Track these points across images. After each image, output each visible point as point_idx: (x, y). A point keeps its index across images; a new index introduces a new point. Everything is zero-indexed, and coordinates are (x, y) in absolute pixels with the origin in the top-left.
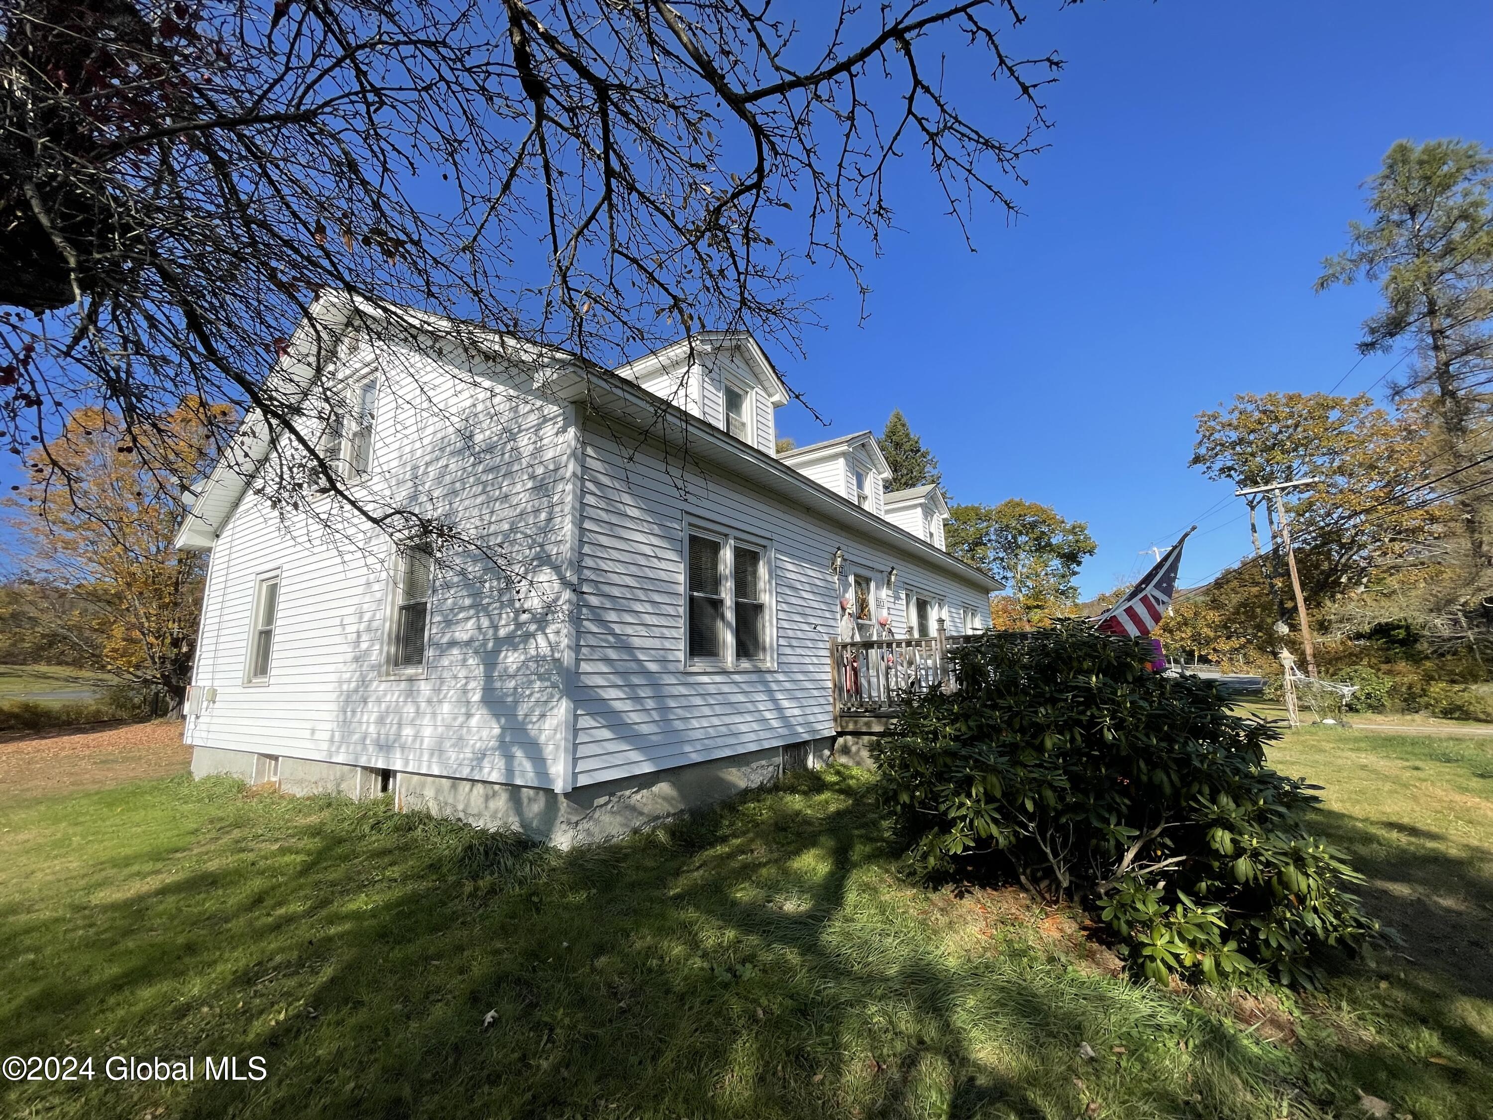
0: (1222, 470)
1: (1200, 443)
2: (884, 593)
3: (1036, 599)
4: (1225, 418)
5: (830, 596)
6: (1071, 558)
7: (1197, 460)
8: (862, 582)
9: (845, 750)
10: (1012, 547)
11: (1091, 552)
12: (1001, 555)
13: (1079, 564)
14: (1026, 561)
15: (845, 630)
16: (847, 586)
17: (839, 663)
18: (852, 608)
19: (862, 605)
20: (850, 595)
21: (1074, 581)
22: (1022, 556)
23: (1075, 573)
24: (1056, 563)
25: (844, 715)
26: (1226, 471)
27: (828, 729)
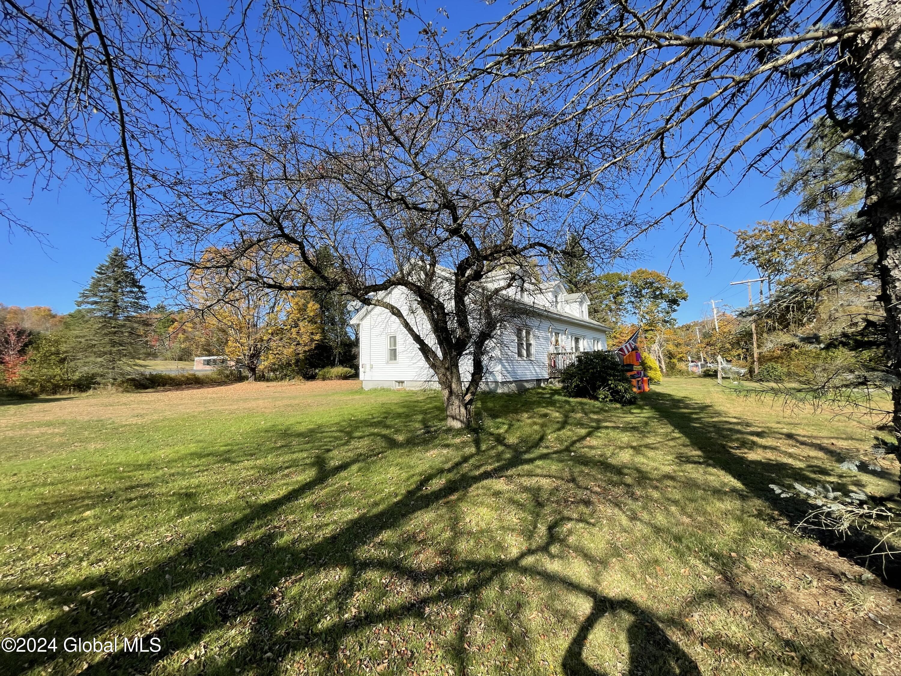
0: (750, 260)
1: (738, 246)
2: (564, 336)
3: (651, 326)
4: (751, 233)
5: (547, 339)
6: (674, 302)
7: (737, 254)
8: (557, 334)
9: (551, 383)
10: (639, 295)
11: (684, 299)
12: (633, 299)
13: (678, 305)
14: (647, 303)
15: (552, 349)
16: (552, 336)
17: (550, 359)
18: (554, 343)
19: (557, 341)
20: (553, 339)
21: (673, 315)
22: (644, 300)
23: (675, 311)
24: (664, 305)
25: (552, 373)
26: (752, 260)
27: (547, 377)
